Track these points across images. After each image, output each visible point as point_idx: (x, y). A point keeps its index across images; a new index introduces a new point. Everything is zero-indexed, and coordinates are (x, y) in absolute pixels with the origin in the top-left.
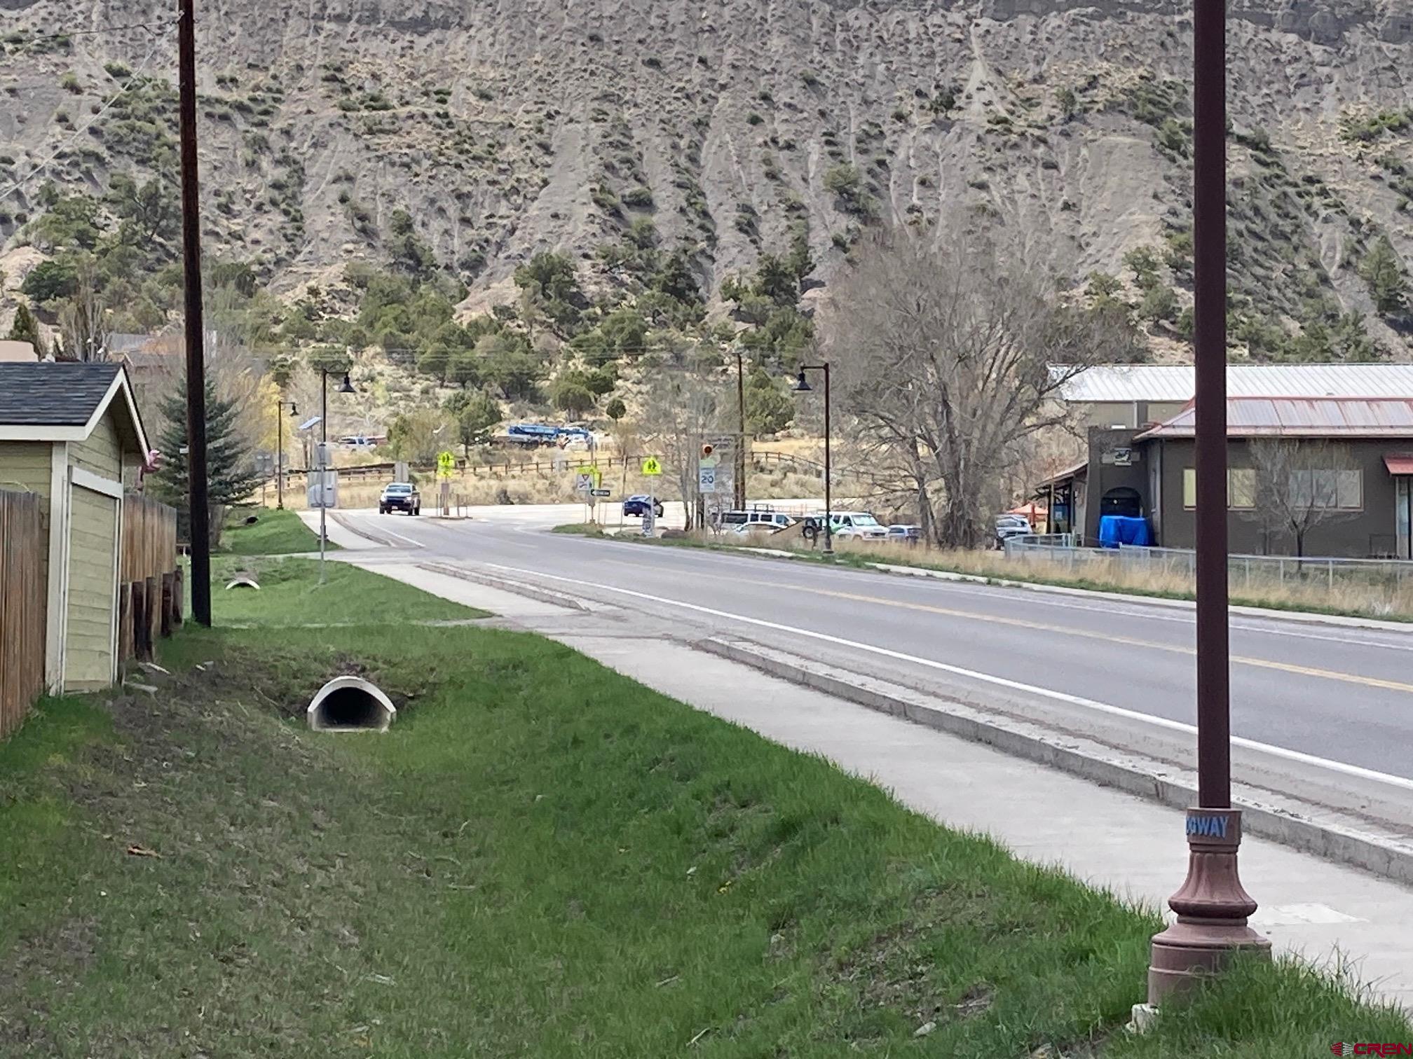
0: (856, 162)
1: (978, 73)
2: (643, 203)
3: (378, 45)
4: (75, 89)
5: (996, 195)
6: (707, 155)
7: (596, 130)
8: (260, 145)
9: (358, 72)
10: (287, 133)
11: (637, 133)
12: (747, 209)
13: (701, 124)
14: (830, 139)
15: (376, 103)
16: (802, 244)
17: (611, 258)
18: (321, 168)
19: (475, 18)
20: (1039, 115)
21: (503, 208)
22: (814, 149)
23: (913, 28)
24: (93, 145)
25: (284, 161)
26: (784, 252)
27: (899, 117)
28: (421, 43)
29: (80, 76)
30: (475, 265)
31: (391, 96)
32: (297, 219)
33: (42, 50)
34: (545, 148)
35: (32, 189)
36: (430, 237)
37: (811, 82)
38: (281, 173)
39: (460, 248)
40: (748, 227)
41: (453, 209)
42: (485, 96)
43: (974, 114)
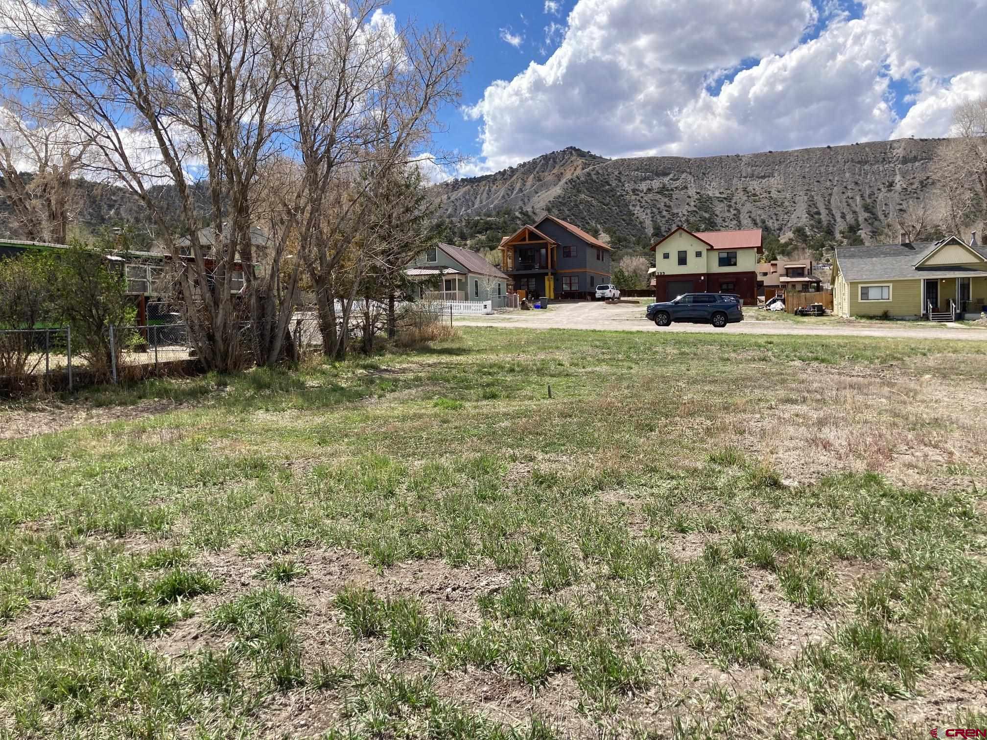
0: (868, 201)
1: (898, 178)
2: (818, 213)
3: (755, 183)
4: (689, 197)
5: (904, 207)
6: (832, 201)
7: (806, 198)
8: (730, 206)
9: (750, 188)
10: (736, 203)
11: (815, 198)
12: (843, 213)
13: (830, 195)
14: (862, 196)
15: (755, 195)
16: (857, 220)
17: (812, 226)
18: (744, 210)
19: (776, 175)
20: (914, 187)
21: (786, 216)
22: (858, 198)
23: (881, 169)
24: (695, 209)
25: (735, 209)
26: (853, 222)
27: (879, 189)
28: (764, 181)
29: (690, 194)
30: (780, 229)
31: (758, 193)
32: (740, 222)
33: (682, 189)
34: (794, 202)
35: (683, 219)
36: (770, 224)
37: (856, 183)
38: (735, 212)
39: (776, 226)
40: (843, 216)
41: (774, 217)
42: (779, 192)
43: (898, 187)
